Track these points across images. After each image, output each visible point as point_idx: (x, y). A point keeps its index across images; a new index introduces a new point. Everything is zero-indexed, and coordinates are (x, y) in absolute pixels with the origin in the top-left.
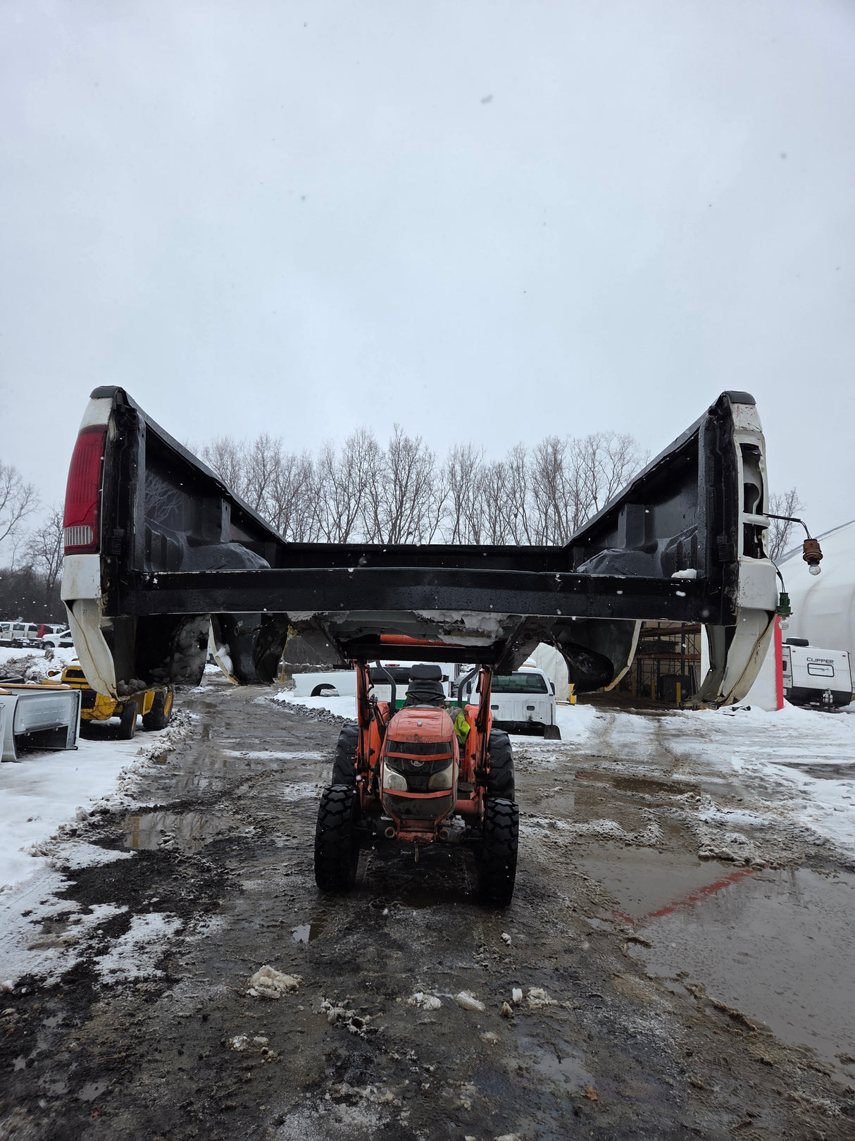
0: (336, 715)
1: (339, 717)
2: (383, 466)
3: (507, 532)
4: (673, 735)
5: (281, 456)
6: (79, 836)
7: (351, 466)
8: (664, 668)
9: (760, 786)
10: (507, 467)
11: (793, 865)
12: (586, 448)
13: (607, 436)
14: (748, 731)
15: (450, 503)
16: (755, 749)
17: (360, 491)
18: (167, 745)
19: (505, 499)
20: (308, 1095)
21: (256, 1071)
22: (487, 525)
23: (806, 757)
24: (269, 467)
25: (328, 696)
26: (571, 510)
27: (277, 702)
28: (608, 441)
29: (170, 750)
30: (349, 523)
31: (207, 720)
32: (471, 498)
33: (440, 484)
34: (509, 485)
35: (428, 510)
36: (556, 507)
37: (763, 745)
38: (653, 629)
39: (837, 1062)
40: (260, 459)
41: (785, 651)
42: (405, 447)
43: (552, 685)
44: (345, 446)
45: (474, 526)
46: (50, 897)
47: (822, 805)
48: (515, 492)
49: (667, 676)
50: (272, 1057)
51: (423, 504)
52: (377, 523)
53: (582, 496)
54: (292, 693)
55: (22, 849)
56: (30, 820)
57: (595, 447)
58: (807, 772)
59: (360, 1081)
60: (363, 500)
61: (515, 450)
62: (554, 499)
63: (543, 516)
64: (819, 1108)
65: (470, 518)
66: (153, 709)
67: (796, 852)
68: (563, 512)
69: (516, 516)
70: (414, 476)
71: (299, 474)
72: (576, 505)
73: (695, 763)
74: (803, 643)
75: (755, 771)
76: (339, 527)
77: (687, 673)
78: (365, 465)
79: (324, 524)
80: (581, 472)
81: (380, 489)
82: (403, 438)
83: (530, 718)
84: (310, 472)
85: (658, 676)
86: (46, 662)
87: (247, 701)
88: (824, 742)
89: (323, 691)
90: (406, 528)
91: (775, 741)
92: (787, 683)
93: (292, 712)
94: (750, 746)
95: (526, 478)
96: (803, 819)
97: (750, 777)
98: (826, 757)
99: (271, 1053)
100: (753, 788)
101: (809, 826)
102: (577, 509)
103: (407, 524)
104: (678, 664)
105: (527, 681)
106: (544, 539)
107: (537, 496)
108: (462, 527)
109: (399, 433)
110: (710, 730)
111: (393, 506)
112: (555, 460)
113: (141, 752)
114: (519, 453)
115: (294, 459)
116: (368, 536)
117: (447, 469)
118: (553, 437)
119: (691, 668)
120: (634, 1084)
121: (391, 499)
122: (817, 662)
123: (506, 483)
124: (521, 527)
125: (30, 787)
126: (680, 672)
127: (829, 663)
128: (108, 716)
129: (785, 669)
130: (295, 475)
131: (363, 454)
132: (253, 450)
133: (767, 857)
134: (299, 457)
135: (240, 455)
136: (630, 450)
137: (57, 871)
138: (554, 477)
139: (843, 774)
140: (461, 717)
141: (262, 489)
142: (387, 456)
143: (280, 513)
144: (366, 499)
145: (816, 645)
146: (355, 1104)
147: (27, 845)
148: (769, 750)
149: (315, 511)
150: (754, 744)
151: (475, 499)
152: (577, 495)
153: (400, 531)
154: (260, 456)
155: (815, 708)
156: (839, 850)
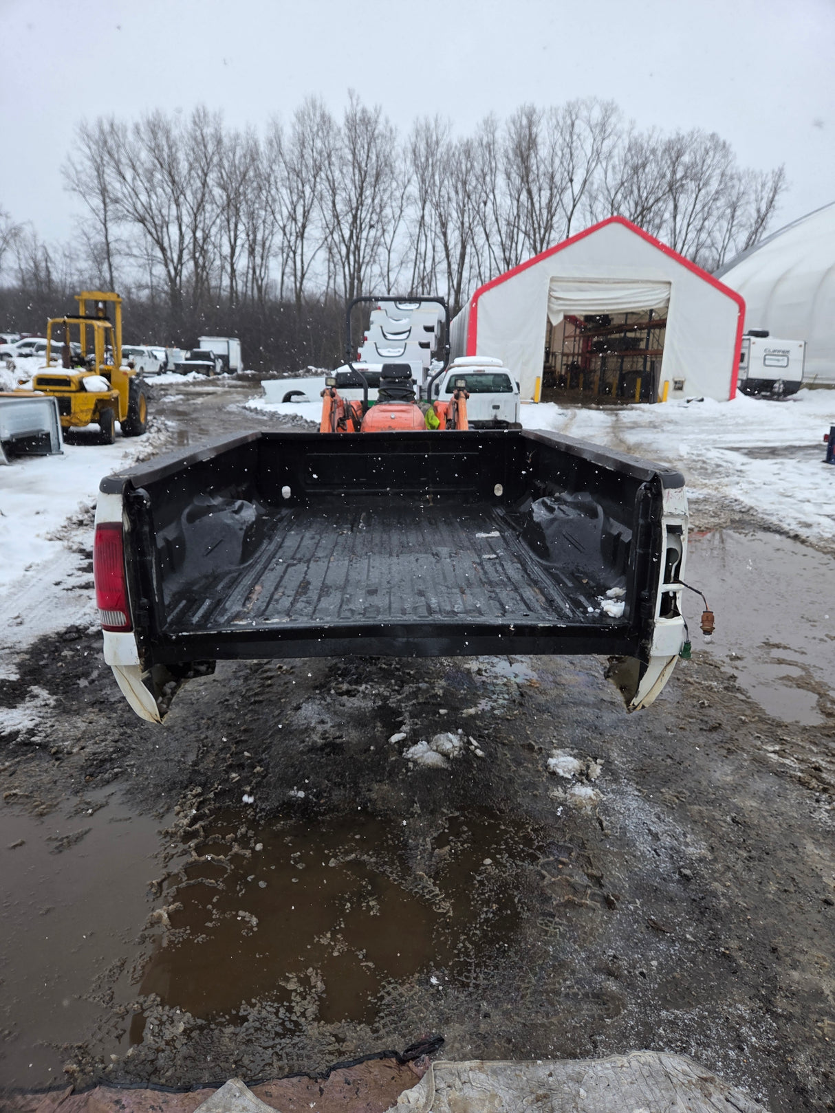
0: (309, 420)
1: (312, 422)
2: (339, 144)
3: (476, 223)
4: (628, 428)
5: (223, 133)
6: (86, 525)
7: (303, 145)
8: (627, 366)
9: (702, 468)
10: (476, 144)
11: (719, 527)
12: (564, 118)
13: (588, 103)
14: (698, 421)
15: (414, 189)
16: (703, 436)
17: (315, 177)
18: (149, 450)
19: (474, 183)
20: (317, 692)
21: (275, 679)
22: (454, 215)
23: (748, 441)
24: (211, 148)
25: (298, 402)
26: (546, 194)
27: (250, 410)
28: (590, 109)
29: (153, 454)
30: (306, 215)
31: (183, 427)
32: (438, 183)
33: (403, 166)
34: (477, 167)
35: (390, 197)
36: (529, 192)
37: (710, 432)
38: (621, 326)
39: (727, 660)
40: (199, 138)
41: (745, 344)
42: (363, 120)
43: (518, 385)
44: (294, 119)
45: (440, 215)
46: (75, 572)
47: (754, 481)
48: (485, 175)
49: (629, 372)
50: (286, 670)
51: (385, 190)
52: (336, 216)
53: (557, 178)
54: (262, 400)
55: (38, 536)
56: (38, 513)
57: (574, 117)
58: (746, 454)
59: (358, 682)
60: (318, 187)
61: (486, 122)
62: (528, 182)
63: (515, 203)
64: (707, 687)
65: (437, 206)
66: (129, 416)
67: (724, 518)
68: (536, 198)
69: (485, 203)
70: (374, 157)
71: (245, 156)
72: (551, 189)
73: (646, 451)
74: (764, 334)
75: (698, 455)
76: (295, 220)
77: (648, 369)
78: (319, 144)
79: (278, 217)
80: (558, 149)
81: (337, 174)
82: (359, 108)
83: (496, 416)
84: (257, 154)
85: (621, 374)
86: (9, 372)
87: (220, 410)
88: (766, 428)
89: (294, 398)
90: (367, 220)
91: (722, 428)
92: (742, 375)
93: (265, 418)
94: (699, 434)
95: (498, 157)
96: (734, 492)
97: (694, 461)
98: (766, 441)
99: (285, 667)
100: (696, 470)
101: (738, 497)
102: (551, 194)
103: (369, 216)
104: (641, 360)
105: (493, 381)
106: (516, 230)
107: (509, 178)
108: (427, 218)
109: (355, 102)
110: (663, 422)
111: (353, 194)
112: (530, 134)
113: (126, 456)
114: (490, 125)
115: (237, 137)
116: (327, 230)
117: (410, 147)
118: (528, 104)
119: (653, 363)
120: (566, 677)
121: (350, 186)
122: (775, 353)
123: (475, 164)
124: (491, 218)
125: (29, 487)
126: (642, 369)
127: (785, 353)
128: (87, 423)
129: (742, 360)
130: (240, 158)
131: (315, 129)
132: (190, 126)
133: (697, 523)
134: (243, 134)
135: (175, 133)
136: (613, 120)
137: (74, 552)
138: (528, 156)
139: (778, 455)
140: (432, 412)
141: (206, 175)
142: (343, 132)
143: (228, 205)
144: (322, 187)
145: (777, 336)
146: (354, 696)
147: (43, 532)
148: (715, 437)
149: (267, 202)
150: (702, 432)
151: (442, 182)
152: (552, 177)
153: (361, 224)
154: (198, 133)
155: (765, 397)
156: (760, 515)
